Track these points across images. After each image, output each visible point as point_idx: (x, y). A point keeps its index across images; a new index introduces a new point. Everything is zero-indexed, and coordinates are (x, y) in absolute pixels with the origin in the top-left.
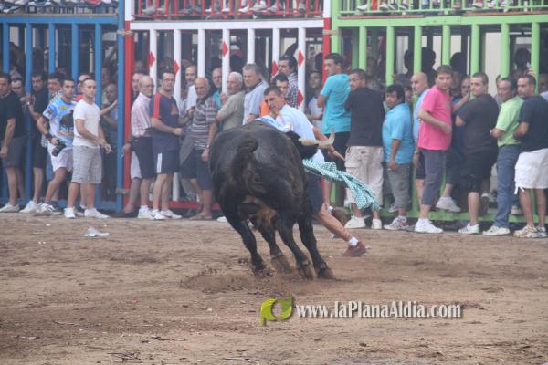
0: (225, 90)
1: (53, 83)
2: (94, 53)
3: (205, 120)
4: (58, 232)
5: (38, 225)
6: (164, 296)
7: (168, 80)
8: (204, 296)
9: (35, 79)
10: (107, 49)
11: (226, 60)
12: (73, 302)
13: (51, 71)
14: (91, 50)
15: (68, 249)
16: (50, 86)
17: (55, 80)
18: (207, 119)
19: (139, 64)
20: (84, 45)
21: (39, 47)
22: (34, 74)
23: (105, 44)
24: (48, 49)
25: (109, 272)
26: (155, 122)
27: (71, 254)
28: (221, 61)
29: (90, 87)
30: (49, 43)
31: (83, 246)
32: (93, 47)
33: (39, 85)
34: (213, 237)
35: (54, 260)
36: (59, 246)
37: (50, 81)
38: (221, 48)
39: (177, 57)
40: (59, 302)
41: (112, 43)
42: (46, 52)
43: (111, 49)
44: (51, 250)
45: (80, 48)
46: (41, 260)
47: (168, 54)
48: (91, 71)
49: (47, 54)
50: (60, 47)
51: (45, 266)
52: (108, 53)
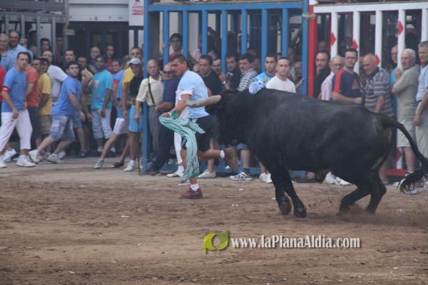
0: (400, 66)
1: (244, 64)
2: (281, 34)
3: (373, 94)
4: (249, 196)
5: (231, 189)
6: (343, 254)
7: (349, 58)
8: (380, 255)
9: (229, 60)
10: (293, 31)
11: (401, 38)
12: (261, 259)
13: (244, 51)
14: (279, 32)
15: (258, 211)
16: (241, 66)
17: (245, 61)
18: (375, 92)
19: (322, 44)
20: (272, 28)
21: (232, 31)
22: (228, 56)
23: (292, 27)
24: (240, 32)
25: (294, 232)
26: (336, 95)
27: (260, 215)
28: (397, 39)
29: (281, 66)
30: (242, 27)
31: (271, 208)
32: (281, 30)
33: (233, 65)
34: (388, 201)
35: (245, 221)
36: (249, 208)
37: (241, 61)
38: (397, 27)
39: (356, 36)
40: (250, 259)
41: (298, 26)
42: (239, 35)
43: (297, 31)
44: (242, 212)
45: (269, 31)
46: (234, 221)
47: (348, 34)
48: (279, 51)
49: (240, 37)
50: (252, 30)
51: (237, 226)
52: (294, 35)
